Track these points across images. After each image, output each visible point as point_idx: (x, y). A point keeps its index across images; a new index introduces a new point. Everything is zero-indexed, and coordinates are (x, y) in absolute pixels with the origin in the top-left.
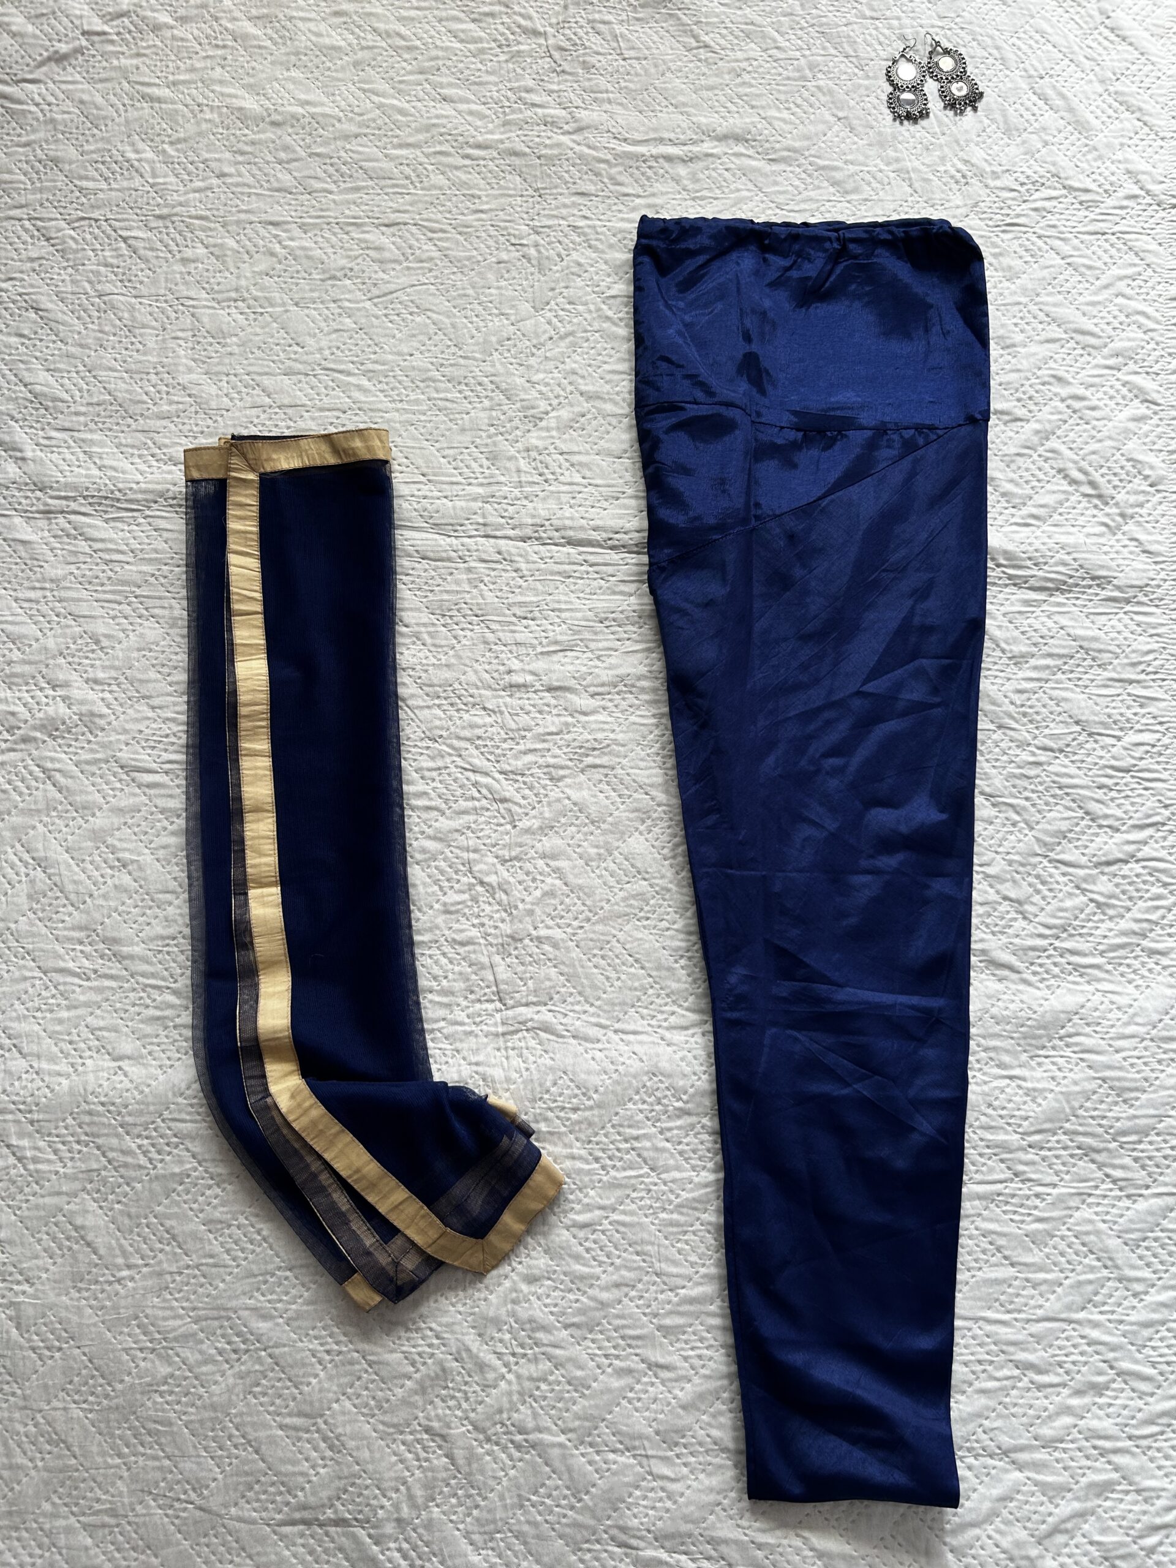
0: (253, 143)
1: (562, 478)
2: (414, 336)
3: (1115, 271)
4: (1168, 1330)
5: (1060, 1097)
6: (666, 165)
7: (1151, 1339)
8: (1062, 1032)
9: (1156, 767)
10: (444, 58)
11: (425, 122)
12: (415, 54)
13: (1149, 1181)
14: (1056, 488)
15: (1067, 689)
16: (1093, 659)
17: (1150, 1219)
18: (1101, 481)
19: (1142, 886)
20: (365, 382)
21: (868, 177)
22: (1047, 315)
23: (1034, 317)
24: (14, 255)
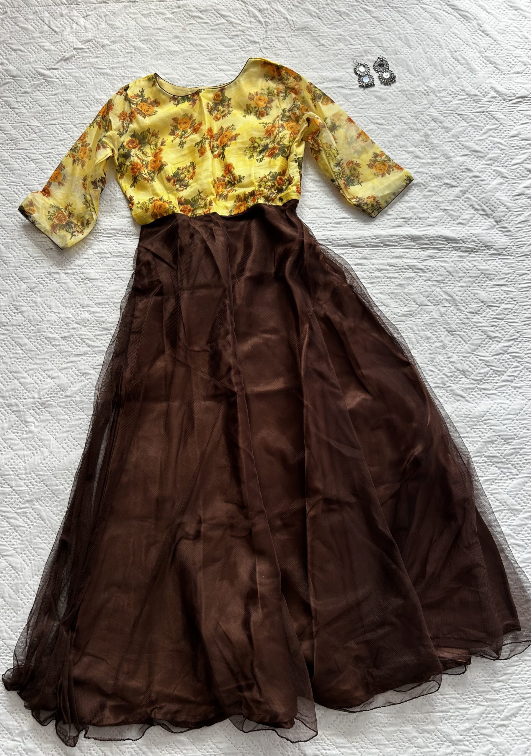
3: (488, 127)
4: (528, 527)
5: (483, 443)
7: (521, 531)
8: (483, 419)
9: (514, 317)
10: (219, 54)
11: (213, 79)
12: (208, 52)
13: (518, 472)
14: (469, 212)
15: (477, 289)
16: (487, 278)
17: (519, 486)
18: (487, 209)
19: (510, 363)
21: (390, 94)
22: (463, 145)
23: (458, 146)
24: (54, 139)
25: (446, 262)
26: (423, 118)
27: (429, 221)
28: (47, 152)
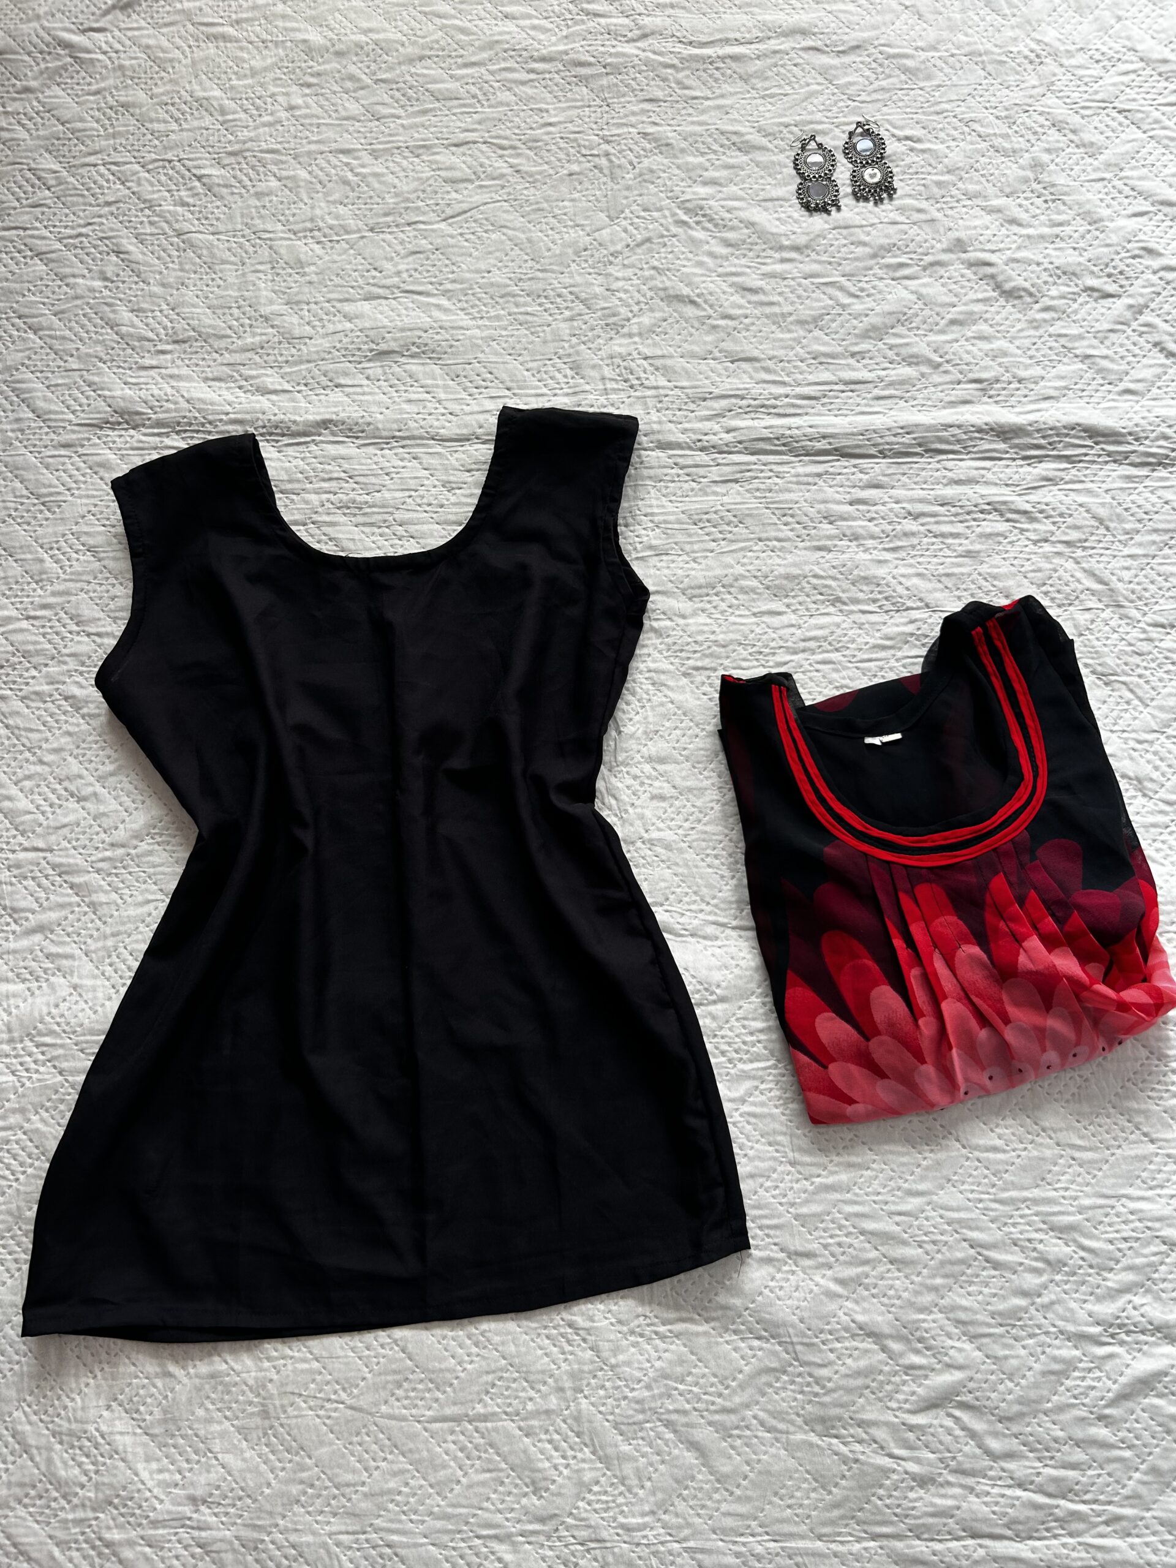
0: (319, 74)
1: (646, 383)
2: (490, 253)
6: (733, 65)
11: (488, 39)
14: (1153, 362)
20: (444, 302)
21: (939, 63)
22: (1133, 189)
23: (1120, 192)
24: (92, 200)
25: (1089, 492)
26: (1028, 121)
27: (1045, 387)
28: (74, 232)
